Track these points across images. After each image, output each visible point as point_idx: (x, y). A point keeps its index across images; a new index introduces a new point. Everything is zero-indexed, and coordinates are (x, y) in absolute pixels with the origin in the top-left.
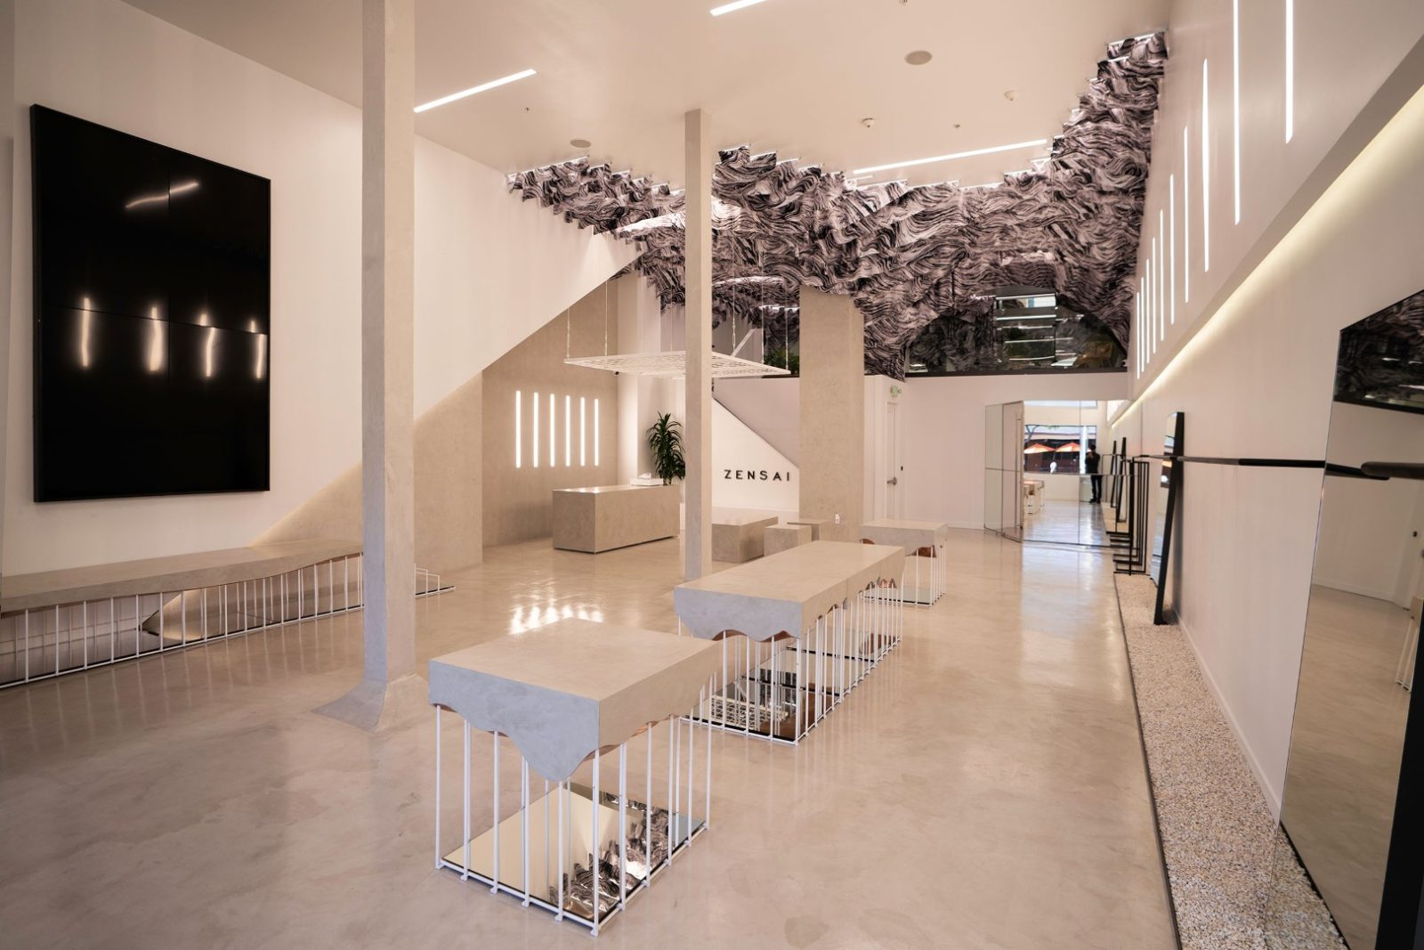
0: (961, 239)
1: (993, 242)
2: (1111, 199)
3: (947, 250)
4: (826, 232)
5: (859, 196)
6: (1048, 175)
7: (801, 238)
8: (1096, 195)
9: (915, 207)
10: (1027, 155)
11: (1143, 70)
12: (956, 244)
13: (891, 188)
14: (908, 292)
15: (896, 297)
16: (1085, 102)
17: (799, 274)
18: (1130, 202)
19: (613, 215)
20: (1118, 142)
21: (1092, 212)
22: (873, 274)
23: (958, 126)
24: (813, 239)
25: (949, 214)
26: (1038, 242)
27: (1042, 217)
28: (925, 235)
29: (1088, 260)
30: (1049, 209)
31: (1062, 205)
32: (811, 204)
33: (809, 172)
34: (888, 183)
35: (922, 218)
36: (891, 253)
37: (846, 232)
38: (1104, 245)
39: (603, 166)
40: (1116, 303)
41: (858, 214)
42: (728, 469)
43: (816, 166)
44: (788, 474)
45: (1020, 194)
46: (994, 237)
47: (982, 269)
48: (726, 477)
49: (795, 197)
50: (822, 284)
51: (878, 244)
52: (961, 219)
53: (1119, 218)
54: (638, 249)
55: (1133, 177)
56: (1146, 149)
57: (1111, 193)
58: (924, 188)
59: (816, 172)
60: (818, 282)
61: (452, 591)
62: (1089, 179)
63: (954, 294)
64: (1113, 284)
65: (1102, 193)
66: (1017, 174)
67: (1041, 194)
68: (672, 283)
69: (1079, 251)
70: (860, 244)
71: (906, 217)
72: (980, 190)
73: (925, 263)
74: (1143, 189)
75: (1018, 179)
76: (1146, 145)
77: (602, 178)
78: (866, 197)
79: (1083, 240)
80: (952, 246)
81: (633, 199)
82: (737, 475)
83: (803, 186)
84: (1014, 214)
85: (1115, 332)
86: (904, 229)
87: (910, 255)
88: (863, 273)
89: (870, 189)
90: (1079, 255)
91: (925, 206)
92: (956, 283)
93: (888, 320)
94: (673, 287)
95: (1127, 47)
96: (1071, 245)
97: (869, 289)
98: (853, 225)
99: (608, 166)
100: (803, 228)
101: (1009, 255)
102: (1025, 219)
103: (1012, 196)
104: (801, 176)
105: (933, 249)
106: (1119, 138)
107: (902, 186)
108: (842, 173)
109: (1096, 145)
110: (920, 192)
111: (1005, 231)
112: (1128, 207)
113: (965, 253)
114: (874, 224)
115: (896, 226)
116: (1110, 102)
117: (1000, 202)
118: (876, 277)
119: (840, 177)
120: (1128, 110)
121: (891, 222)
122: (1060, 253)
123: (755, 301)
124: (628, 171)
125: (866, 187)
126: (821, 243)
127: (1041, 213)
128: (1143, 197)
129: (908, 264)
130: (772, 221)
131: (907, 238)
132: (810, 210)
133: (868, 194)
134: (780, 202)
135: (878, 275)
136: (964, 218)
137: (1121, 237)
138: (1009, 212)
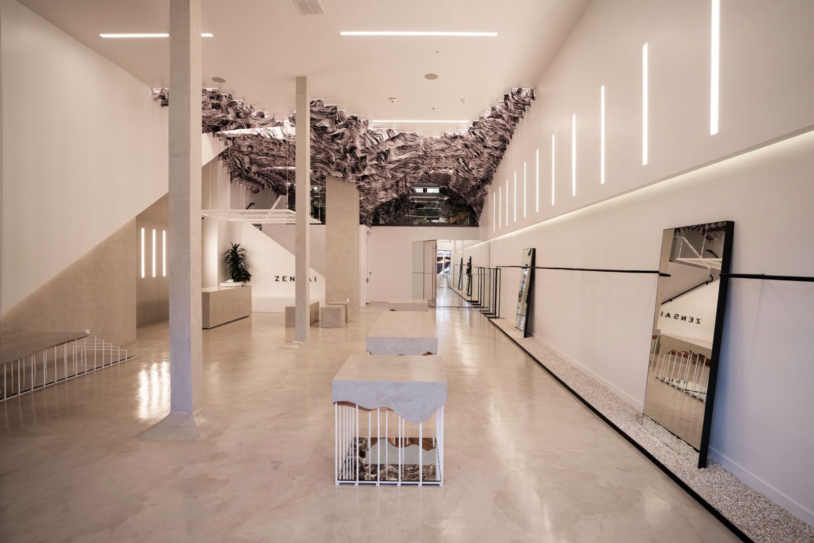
0: (418, 160)
1: (432, 163)
2: (489, 151)
3: (411, 165)
4: (353, 149)
5: (373, 134)
6: (465, 136)
7: (338, 151)
8: (482, 148)
9: (400, 143)
10: (458, 126)
11: (522, 102)
12: (416, 163)
13: (389, 131)
14: (384, 183)
15: (378, 185)
16: (493, 109)
17: (329, 170)
18: (498, 153)
19: (220, 123)
20: (500, 128)
21: (479, 155)
22: (371, 173)
23: (434, 109)
24: (345, 152)
25: (416, 148)
26: (448, 165)
27: (457, 154)
28: (403, 157)
29: (470, 175)
30: (460, 151)
31: (466, 150)
32: (349, 135)
33: (351, 118)
34: (387, 129)
35: (402, 148)
36: (383, 164)
37: (363, 151)
38: (480, 170)
39: (227, 95)
40: (478, 195)
41: (371, 143)
42: (278, 276)
43: (355, 115)
44: (315, 278)
45: (450, 143)
46: (433, 161)
47: (420, 175)
48: (276, 280)
49: (343, 130)
50: (342, 176)
51: (378, 158)
52: (421, 151)
53: (489, 159)
54: (226, 144)
55: (501, 143)
56: (512, 133)
57: (489, 148)
58: (405, 133)
59: (355, 118)
60: (340, 175)
61: (134, 359)
62: (483, 140)
63: (406, 186)
64: (478, 187)
65: (485, 147)
66: (450, 133)
67: (459, 144)
68: (239, 166)
69: (467, 171)
70: (368, 158)
71: (395, 147)
72: (431, 138)
73: (398, 170)
74: (505, 149)
75: (451, 136)
76: (512, 131)
77: (224, 102)
78: (376, 134)
79: (470, 166)
80: (413, 163)
81: (238, 115)
82: (283, 279)
83: (347, 125)
84: (444, 151)
85: (474, 208)
86: (392, 153)
87: (392, 166)
88: (366, 173)
89: (378, 130)
90: (466, 172)
91: (405, 143)
92: (407, 180)
93: (371, 197)
94: (239, 168)
95: (519, 91)
96: (463, 168)
97: (367, 180)
98: (367, 148)
99: (230, 95)
100: (341, 146)
101: (433, 169)
102: (449, 154)
103: (446, 143)
104: (346, 120)
105: (404, 164)
106: (501, 126)
107: (395, 131)
108: (367, 121)
109: (491, 128)
110: (403, 135)
111: (438, 159)
112: (496, 155)
113: (418, 167)
114: (378, 149)
115: (388, 151)
116: (504, 111)
117: (440, 145)
118: (372, 175)
119: (366, 122)
120: (509, 116)
121: (387, 149)
122: (457, 171)
123: (283, 180)
124: (242, 101)
125: (376, 129)
126: (348, 155)
127: (456, 152)
128: (504, 152)
129: (391, 170)
130: (323, 140)
131: (394, 157)
132: (348, 137)
133: (377, 133)
134: (333, 132)
135: (373, 174)
136: (423, 151)
137: (489, 167)
138: (443, 150)
